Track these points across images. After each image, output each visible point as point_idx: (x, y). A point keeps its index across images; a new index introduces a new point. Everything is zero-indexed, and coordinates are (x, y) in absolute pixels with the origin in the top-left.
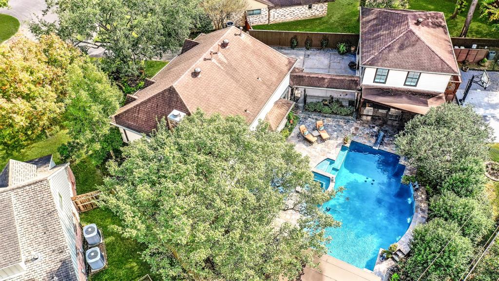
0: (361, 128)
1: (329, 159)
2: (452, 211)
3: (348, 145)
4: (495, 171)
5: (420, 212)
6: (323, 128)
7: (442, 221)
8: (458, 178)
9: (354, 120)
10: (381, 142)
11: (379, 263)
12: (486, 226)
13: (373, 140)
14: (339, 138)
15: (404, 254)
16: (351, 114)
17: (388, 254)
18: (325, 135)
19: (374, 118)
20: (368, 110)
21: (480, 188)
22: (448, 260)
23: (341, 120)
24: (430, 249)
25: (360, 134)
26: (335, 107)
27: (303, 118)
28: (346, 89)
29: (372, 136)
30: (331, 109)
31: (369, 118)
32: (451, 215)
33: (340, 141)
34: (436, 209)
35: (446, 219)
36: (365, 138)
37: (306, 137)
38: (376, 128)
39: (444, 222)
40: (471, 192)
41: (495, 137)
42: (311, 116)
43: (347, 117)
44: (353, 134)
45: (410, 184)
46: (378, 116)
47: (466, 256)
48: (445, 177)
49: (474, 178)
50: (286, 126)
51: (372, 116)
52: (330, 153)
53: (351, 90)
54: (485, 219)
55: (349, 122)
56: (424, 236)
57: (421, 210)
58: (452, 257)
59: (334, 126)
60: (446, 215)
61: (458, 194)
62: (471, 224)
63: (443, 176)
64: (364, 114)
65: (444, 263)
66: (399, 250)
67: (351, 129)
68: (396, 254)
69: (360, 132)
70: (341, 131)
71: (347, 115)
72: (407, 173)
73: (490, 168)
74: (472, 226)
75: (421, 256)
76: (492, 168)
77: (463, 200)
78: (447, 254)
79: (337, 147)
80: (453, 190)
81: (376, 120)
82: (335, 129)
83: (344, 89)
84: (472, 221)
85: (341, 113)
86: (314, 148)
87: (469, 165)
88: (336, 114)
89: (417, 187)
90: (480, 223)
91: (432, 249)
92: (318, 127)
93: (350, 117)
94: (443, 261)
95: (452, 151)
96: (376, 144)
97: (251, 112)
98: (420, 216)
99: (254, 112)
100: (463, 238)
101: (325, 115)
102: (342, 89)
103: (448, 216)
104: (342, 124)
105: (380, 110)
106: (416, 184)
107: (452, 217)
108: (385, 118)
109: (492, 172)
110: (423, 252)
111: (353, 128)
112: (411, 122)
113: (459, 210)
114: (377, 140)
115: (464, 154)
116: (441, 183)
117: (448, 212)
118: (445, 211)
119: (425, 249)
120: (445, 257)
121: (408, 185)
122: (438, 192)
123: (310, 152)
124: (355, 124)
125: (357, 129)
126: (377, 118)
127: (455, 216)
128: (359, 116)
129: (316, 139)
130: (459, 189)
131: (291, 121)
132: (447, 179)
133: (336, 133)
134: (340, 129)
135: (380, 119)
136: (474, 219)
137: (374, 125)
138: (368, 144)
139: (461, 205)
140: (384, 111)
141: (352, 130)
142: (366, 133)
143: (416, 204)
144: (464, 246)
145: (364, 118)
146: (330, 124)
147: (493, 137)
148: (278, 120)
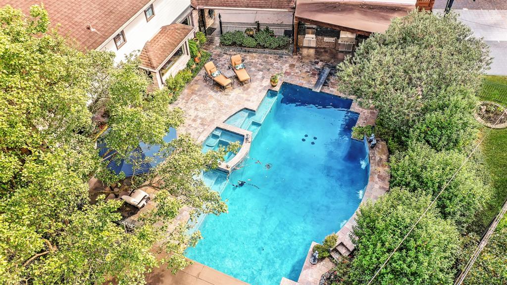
0: (298, 64)
1: (247, 109)
2: (424, 175)
3: (277, 89)
4: (491, 115)
5: (377, 180)
6: (240, 66)
7: (405, 192)
8: (434, 120)
9: (289, 55)
10: (325, 82)
11: (307, 268)
12: (481, 197)
13: (314, 81)
14: (265, 80)
15: (348, 250)
16: (285, 47)
17: (324, 252)
18: (243, 75)
19: (318, 51)
20: (309, 39)
21: (470, 135)
22: (415, 265)
23: (270, 56)
24: (383, 245)
25: (297, 73)
26: (262, 37)
27: (216, 55)
28: (274, 8)
29: (314, 74)
30: (256, 40)
31: (312, 51)
32: (422, 182)
33: (267, 83)
34: (399, 173)
35: (414, 189)
36: (303, 78)
37: (215, 79)
38: (320, 63)
39: (409, 195)
40: (456, 142)
41: (491, 59)
42: (228, 52)
43: (280, 51)
44: (286, 73)
45: (365, 138)
46: (324, 48)
47: (448, 254)
48: (414, 121)
49: (461, 119)
50: (188, 65)
51: (315, 48)
52: (249, 100)
53: (281, 8)
54: (480, 184)
55: (282, 57)
56: (374, 221)
57: (380, 177)
58: (421, 257)
59: (260, 64)
60: (414, 182)
61: (434, 146)
62: (456, 196)
63: (411, 121)
64: (304, 46)
65: (408, 270)
66: (342, 244)
67: (284, 67)
68: (336, 250)
69: (297, 71)
70: (269, 70)
71: (279, 47)
72: (360, 123)
73: (484, 110)
74: (457, 200)
75: (368, 258)
76: (486, 111)
77: (442, 156)
78: (412, 253)
79: (260, 91)
80: (428, 142)
81: (322, 52)
82: (261, 67)
83: (271, 8)
84: (458, 190)
85: (270, 45)
86: (226, 95)
87: (451, 99)
88: (264, 47)
89: (374, 142)
90: (472, 192)
91: (387, 244)
92: (233, 65)
93: (284, 51)
94: (405, 266)
95: (425, 77)
96: (317, 85)
97: (98, 30)
98: (377, 186)
99: (106, 32)
100: (443, 222)
101: (247, 49)
102: (268, 7)
103: (417, 184)
104: (272, 60)
105: (325, 38)
106: (371, 138)
107: (423, 184)
108: (334, 50)
109: (486, 116)
110: (370, 251)
111: (287, 65)
112: (363, 43)
113: (435, 172)
114: (319, 79)
115: (443, 81)
116: (408, 132)
117: (418, 177)
118: (412, 176)
119: (375, 245)
120: (409, 259)
121: (361, 141)
122: (403, 146)
123: (220, 101)
124: (291, 61)
125: (292, 66)
126: (322, 50)
127: (430, 184)
128: (297, 49)
129: (229, 81)
130: (437, 139)
131: (196, 59)
132: (418, 125)
133: (261, 73)
134: (268, 67)
135: (326, 52)
136: (461, 186)
137: (317, 60)
138: (306, 86)
139: (439, 162)
140: (332, 40)
141: (286, 67)
142: (305, 71)
143: (372, 168)
144: (444, 237)
145: (305, 52)
146: (254, 61)
147: (488, 58)
148: (164, 51)
